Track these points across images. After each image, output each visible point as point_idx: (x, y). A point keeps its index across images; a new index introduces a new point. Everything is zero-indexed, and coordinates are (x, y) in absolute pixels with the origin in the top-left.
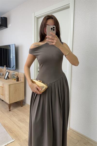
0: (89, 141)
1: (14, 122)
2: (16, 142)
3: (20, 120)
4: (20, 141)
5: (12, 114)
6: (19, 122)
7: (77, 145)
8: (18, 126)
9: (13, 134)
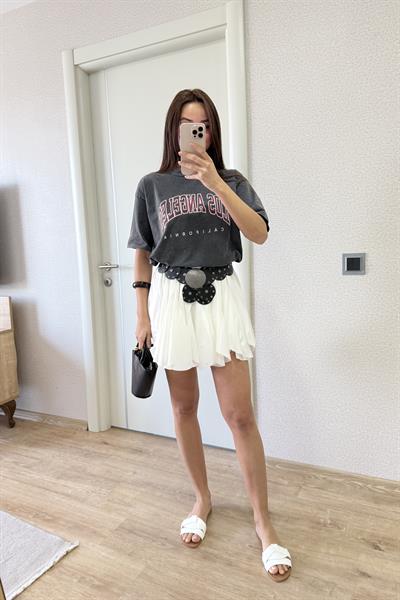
0: (330, 478)
1: (39, 487)
2: (91, 544)
3: (62, 476)
4: (105, 537)
5: (16, 463)
6: (62, 482)
7: (300, 497)
8: (68, 495)
9: (61, 522)
